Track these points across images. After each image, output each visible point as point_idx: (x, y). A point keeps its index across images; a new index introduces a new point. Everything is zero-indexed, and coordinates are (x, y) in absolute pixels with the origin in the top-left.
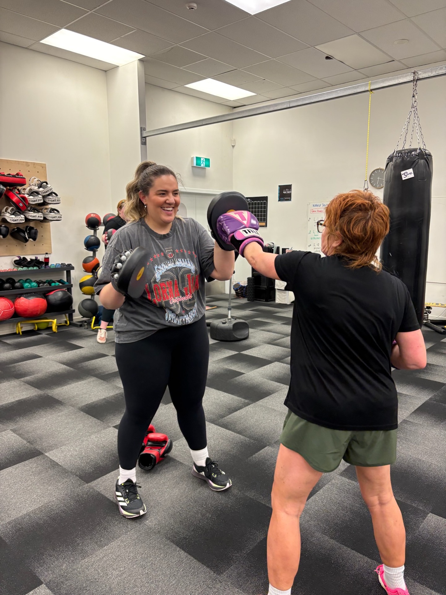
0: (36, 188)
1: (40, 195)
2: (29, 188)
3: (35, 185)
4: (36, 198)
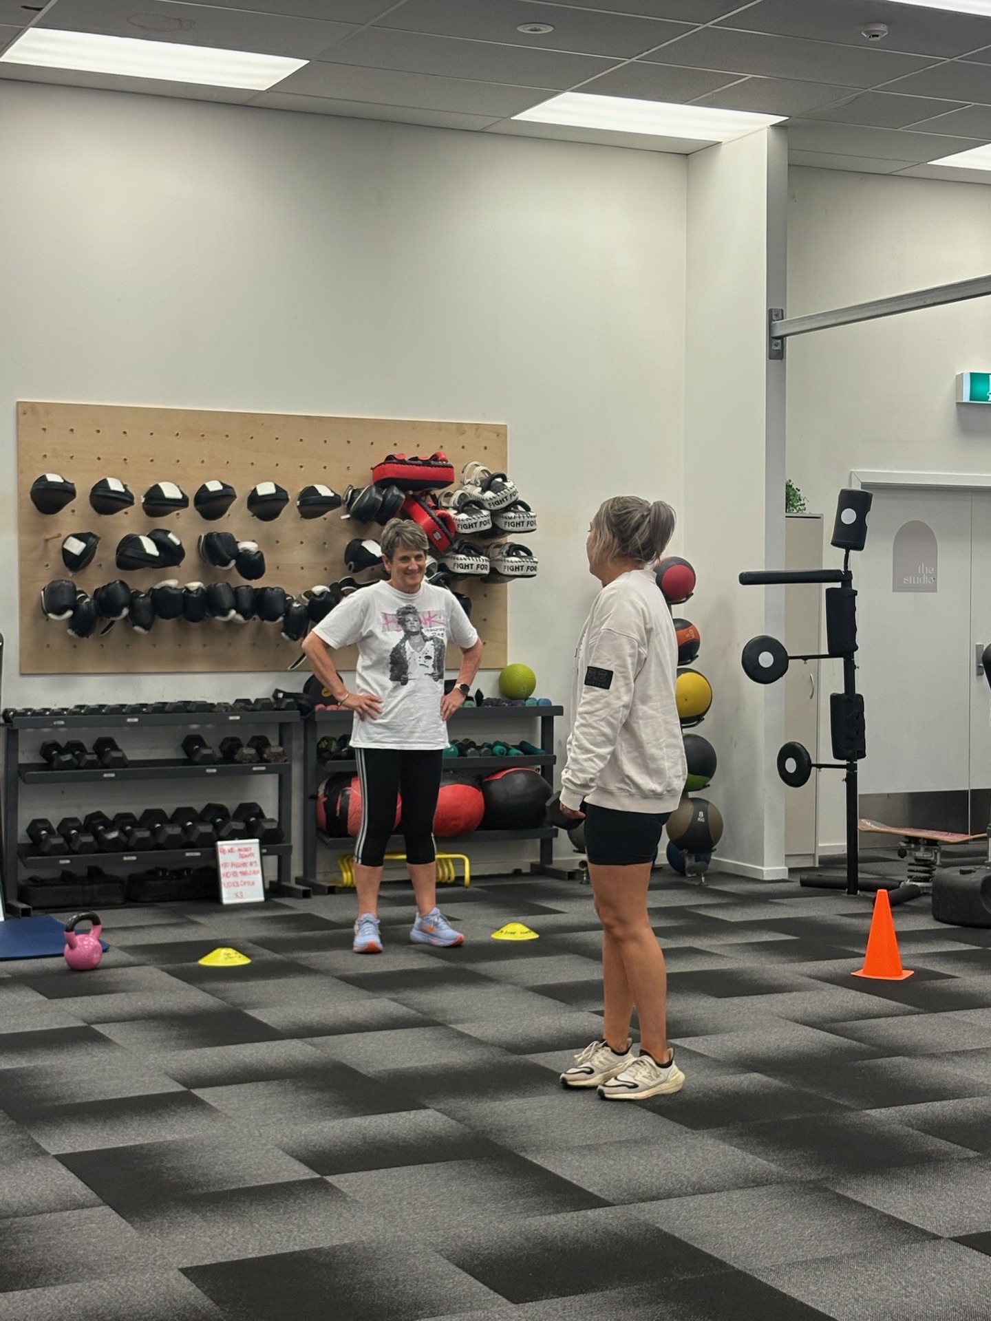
0: (476, 491)
1: (485, 509)
2: (459, 492)
3: (475, 484)
4: (476, 518)
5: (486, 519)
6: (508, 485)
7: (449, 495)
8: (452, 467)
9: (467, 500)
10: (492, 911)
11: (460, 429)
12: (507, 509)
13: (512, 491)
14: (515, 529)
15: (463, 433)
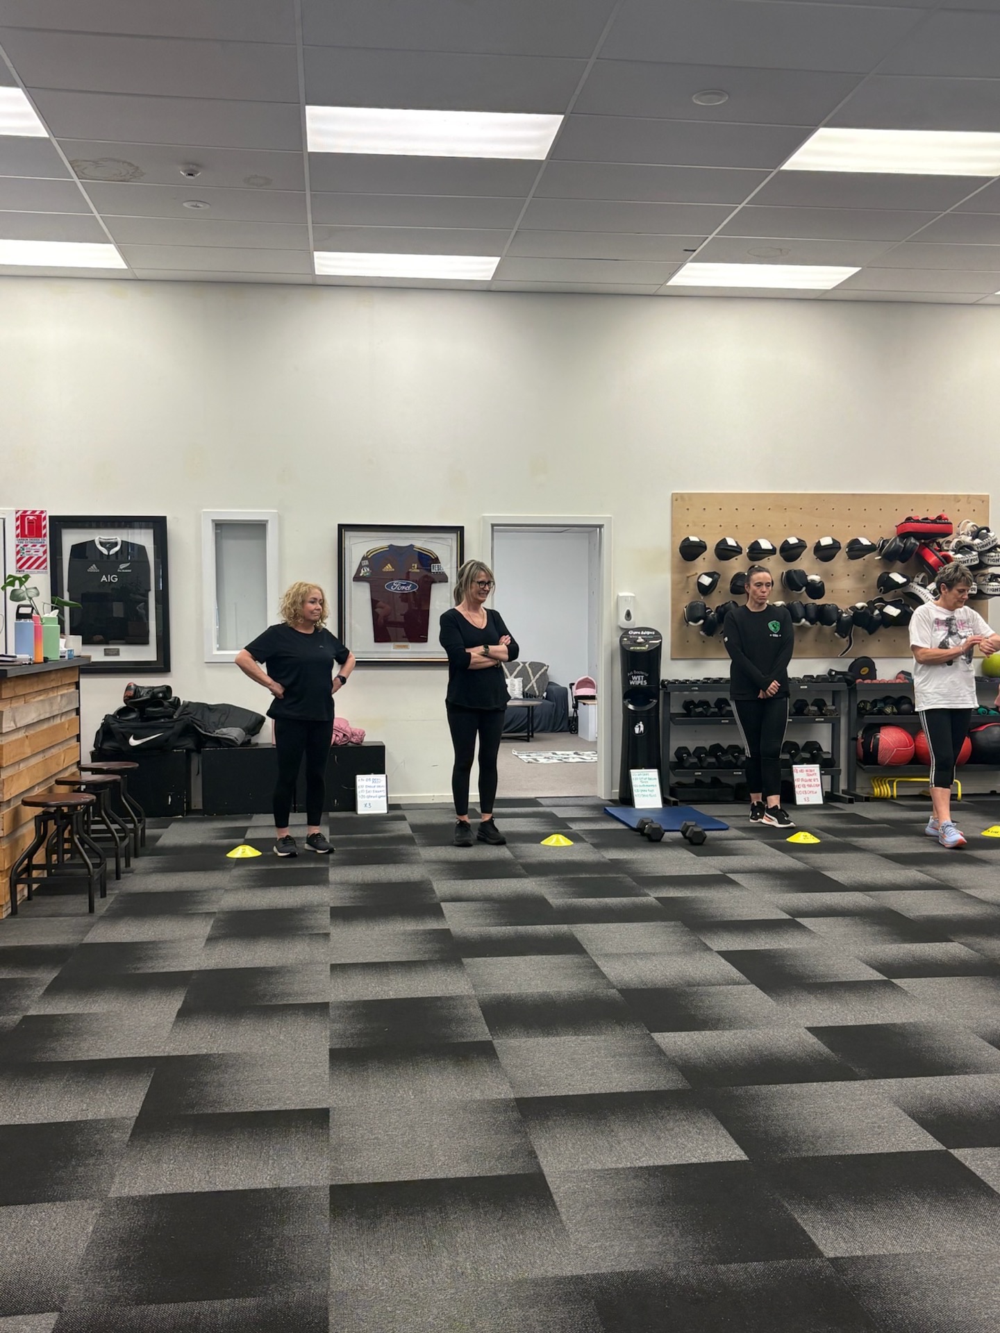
0: (968, 539)
1: (974, 551)
2: (956, 540)
3: (968, 535)
4: (968, 557)
5: (975, 557)
6: (991, 534)
7: (949, 542)
8: (951, 524)
9: (962, 545)
10: (979, 817)
11: (957, 499)
12: (990, 551)
13: (993, 538)
14: (995, 563)
15: (959, 501)
